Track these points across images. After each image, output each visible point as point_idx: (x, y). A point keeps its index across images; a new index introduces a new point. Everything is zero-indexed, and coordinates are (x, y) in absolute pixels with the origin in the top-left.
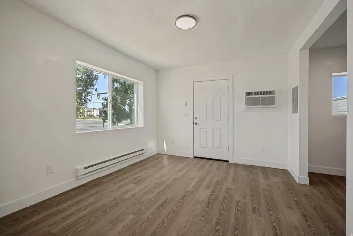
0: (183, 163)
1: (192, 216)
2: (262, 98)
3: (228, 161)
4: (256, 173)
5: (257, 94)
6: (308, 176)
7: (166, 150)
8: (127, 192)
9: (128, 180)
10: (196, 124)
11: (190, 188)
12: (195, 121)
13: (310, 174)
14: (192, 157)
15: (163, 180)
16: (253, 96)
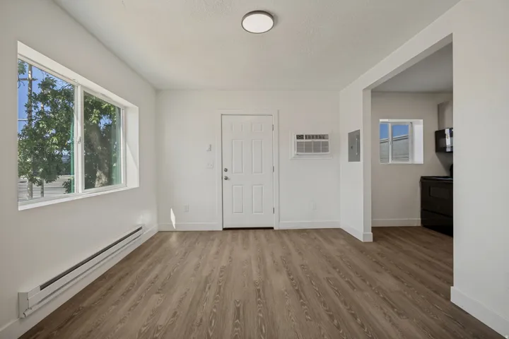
0: (213, 240)
1: (292, 318)
2: (314, 142)
3: (272, 228)
4: (315, 238)
5: (308, 137)
6: (372, 232)
7: (174, 223)
8: (156, 312)
9: (140, 289)
10: (226, 179)
11: (256, 277)
12: (225, 174)
13: (374, 229)
14: (221, 229)
15: (205, 274)
16: (304, 140)
